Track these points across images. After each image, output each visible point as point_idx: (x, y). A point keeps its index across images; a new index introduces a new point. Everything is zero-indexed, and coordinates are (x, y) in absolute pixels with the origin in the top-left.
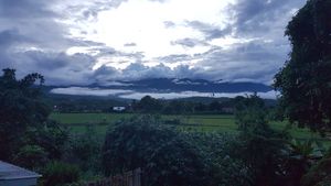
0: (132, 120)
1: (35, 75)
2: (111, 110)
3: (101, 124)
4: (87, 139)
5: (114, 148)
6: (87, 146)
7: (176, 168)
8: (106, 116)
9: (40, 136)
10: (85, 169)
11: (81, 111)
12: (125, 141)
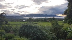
0: (27, 23)
1: (3, 13)
2: (22, 21)
3: (20, 24)
4: (16, 28)
5: (22, 31)
6: (16, 29)
7: (38, 36)
8: (21, 22)
9: (5, 27)
10: (16, 35)
11: (15, 21)
12: (25, 29)
